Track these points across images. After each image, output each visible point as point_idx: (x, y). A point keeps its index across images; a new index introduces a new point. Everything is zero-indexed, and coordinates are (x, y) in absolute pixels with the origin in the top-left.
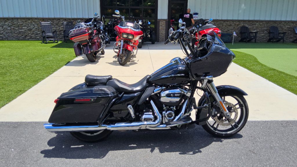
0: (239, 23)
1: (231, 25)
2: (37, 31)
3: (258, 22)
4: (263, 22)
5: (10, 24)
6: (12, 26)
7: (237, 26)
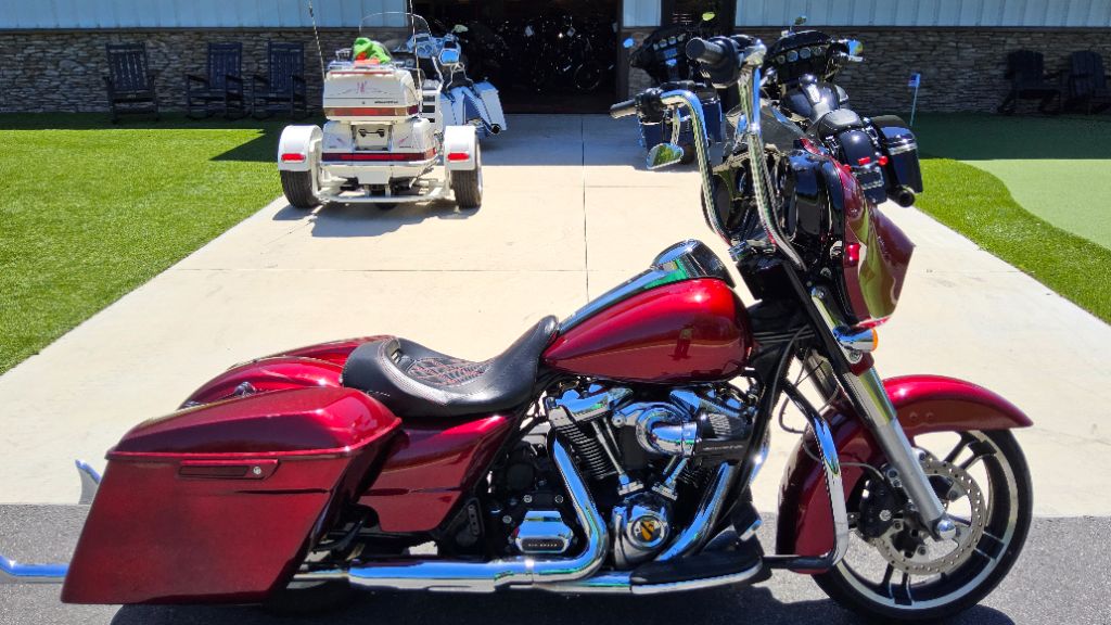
0: (938, 39)
1: (906, 48)
2: (179, 79)
3: (1013, 33)
4: (1034, 35)
5: (81, 53)
6: (88, 59)
7: (932, 51)
